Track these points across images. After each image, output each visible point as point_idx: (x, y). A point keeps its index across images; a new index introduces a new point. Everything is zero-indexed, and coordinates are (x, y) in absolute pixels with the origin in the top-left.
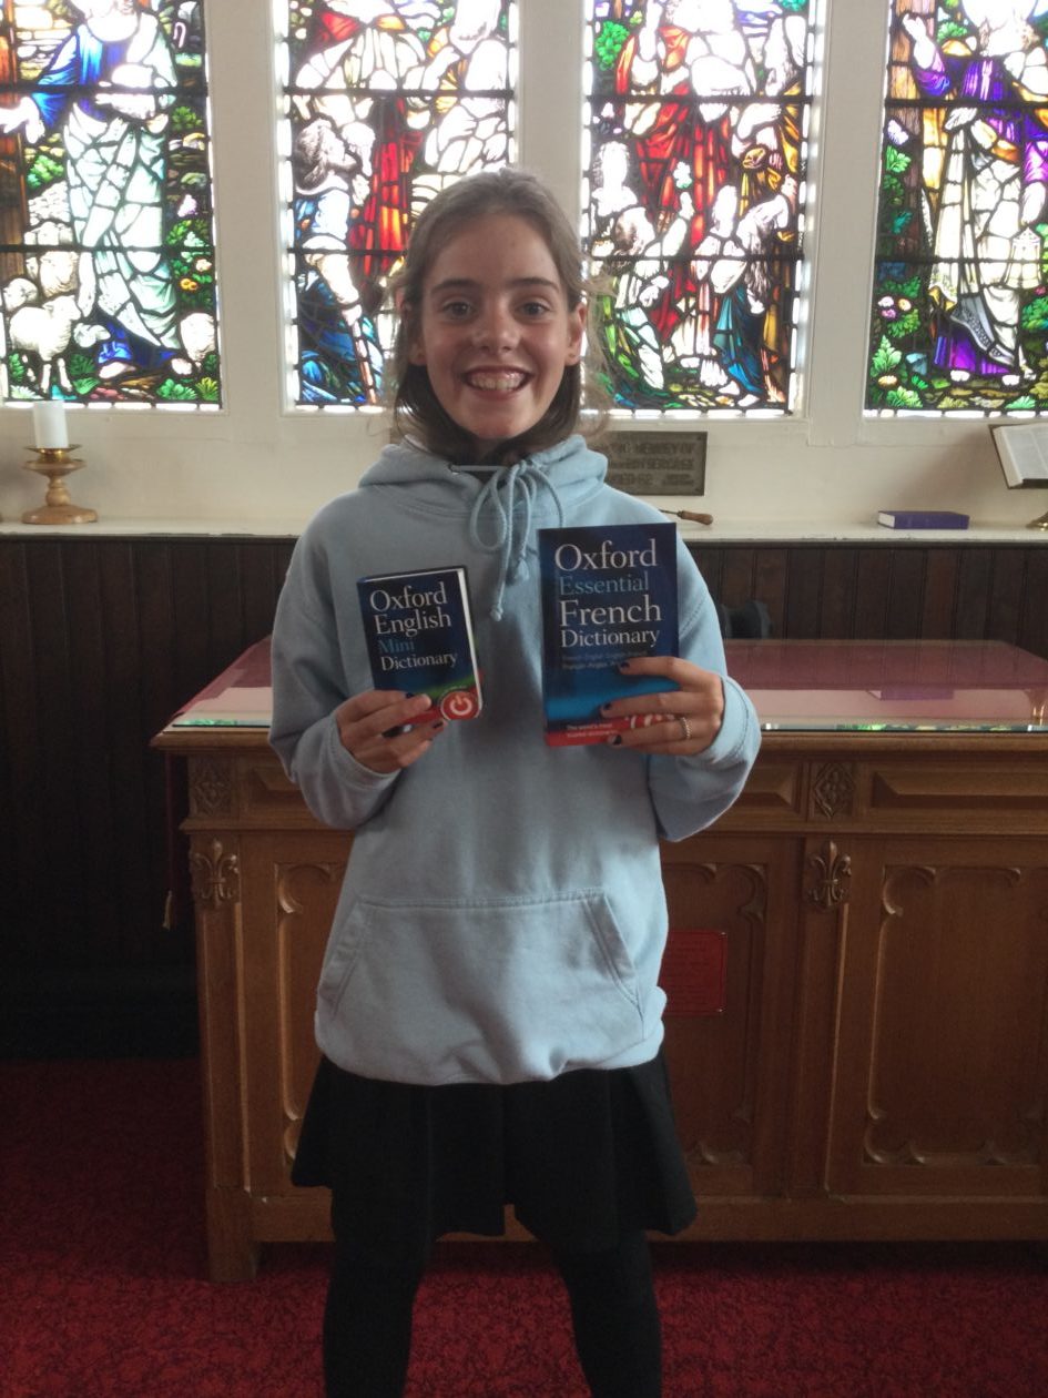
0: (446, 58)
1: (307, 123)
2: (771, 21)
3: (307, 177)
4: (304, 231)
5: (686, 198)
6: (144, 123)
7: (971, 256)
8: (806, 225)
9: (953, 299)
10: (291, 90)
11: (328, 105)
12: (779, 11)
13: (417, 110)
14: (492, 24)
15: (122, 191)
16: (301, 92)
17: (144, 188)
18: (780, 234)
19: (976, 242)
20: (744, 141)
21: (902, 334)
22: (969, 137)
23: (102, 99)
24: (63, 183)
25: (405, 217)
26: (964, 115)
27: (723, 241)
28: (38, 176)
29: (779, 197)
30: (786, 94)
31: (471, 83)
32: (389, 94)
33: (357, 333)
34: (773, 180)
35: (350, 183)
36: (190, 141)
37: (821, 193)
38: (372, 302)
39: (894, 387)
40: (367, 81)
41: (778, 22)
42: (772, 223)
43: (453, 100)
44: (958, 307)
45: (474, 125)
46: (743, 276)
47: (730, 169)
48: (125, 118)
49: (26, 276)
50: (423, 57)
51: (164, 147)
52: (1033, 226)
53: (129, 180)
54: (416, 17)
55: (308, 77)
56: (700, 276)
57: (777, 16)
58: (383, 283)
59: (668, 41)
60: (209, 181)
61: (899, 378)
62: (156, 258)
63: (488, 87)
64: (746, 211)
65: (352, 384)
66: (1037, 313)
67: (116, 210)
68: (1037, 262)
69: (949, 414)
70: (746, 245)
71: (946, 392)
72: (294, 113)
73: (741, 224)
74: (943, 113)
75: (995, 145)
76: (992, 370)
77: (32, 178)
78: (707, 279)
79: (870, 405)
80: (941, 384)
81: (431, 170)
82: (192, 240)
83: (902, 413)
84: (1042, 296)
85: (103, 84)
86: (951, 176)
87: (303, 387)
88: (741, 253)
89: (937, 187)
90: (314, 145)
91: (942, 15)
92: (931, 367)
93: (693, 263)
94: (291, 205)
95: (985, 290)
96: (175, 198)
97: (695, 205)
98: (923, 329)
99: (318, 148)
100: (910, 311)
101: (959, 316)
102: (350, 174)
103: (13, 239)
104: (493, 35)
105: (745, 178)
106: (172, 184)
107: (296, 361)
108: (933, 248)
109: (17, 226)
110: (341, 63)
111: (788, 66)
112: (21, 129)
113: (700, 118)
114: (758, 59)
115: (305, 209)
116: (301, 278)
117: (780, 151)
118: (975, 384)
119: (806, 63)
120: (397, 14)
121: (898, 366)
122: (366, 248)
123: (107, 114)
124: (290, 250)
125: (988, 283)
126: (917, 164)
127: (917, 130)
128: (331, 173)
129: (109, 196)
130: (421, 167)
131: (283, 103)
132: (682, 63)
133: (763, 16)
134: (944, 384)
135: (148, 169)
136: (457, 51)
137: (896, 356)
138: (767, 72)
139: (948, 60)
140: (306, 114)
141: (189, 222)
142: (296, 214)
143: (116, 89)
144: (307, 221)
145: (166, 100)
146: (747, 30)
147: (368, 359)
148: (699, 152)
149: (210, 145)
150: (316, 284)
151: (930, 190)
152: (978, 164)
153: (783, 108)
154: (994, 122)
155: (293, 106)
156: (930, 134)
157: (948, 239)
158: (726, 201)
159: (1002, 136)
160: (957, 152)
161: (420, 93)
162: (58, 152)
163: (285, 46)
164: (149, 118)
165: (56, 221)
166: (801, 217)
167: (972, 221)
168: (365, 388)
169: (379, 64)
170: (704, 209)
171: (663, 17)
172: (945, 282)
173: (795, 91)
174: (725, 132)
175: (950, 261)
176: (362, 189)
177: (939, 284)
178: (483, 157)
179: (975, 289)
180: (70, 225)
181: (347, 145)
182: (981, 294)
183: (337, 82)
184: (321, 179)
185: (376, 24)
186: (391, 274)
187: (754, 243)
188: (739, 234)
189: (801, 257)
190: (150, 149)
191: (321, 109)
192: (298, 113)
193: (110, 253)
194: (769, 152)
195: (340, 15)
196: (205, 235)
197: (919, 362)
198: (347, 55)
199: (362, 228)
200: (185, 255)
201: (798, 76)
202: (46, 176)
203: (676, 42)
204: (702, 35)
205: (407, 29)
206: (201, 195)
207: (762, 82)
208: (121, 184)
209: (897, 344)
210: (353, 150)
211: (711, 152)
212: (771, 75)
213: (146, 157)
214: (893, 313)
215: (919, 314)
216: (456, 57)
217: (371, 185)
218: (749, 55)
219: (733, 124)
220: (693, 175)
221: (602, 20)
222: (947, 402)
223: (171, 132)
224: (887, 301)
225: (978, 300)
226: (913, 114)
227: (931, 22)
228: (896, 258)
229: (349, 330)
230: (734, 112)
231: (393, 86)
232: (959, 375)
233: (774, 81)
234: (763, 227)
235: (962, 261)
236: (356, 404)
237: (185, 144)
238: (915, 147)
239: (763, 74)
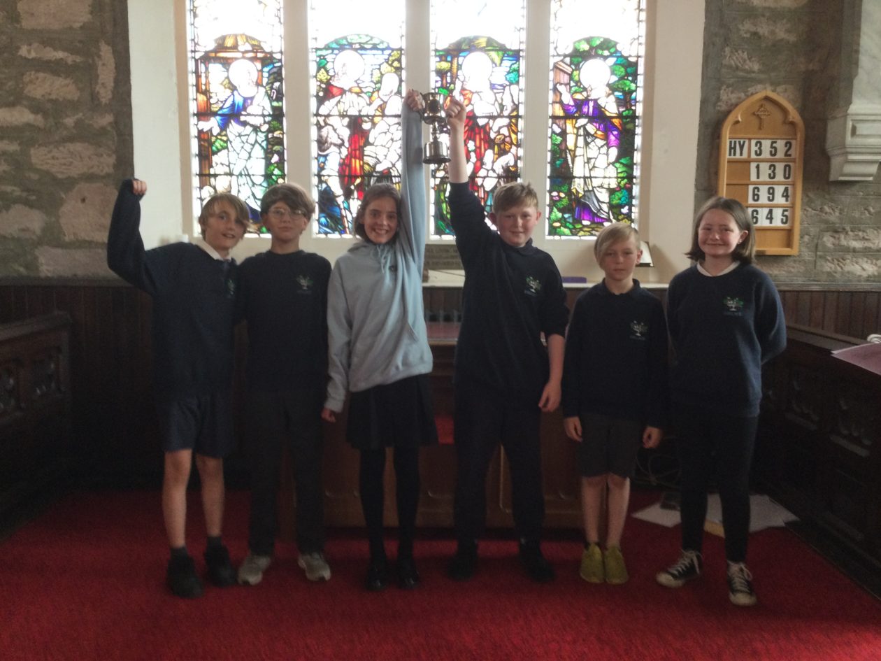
0: (377, 103)
1: (323, 127)
2: (504, 87)
3: (323, 148)
4: (321, 168)
5: (473, 155)
6: (259, 128)
7: (589, 176)
8: (520, 164)
9: (581, 193)
10: (317, 115)
11: (331, 121)
12: (508, 84)
13: (366, 122)
14: (395, 90)
15: (250, 153)
16: (321, 116)
17: (259, 153)
18: (511, 168)
19: (590, 170)
20: (495, 133)
21: (562, 206)
22: (585, 129)
23: (242, 118)
24: (226, 150)
25: (361, 162)
26: (582, 121)
27: (488, 171)
28: (217, 148)
29: (509, 154)
30: (512, 115)
31: (387, 112)
32: (355, 116)
33: (342, 207)
34: (507, 147)
35: (339, 149)
36: (277, 134)
37: (525, 152)
38: (348, 194)
39: (559, 227)
40: (347, 111)
41: (507, 88)
42: (507, 164)
43: (380, 118)
44: (584, 195)
45: (388, 127)
46: (496, 185)
47: (490, 143)
48: (252, 125)
49: (210, 185)
50: (368, 103)
51: (267, 137)
52: (613, 164)
53: (252, 149)
54: (366, 87)
55: (323, 111)
56: (479, 184)
57: (507, 85)
58: (352, 187)
59: (464, 95)
60: (284, 148)
61: (561, 224)
62: (263, 178)
63: (394, 114)
64: (497, 159)
65: (340, 227)
66: (617, 197)
67: (247, 160)
68: (615, 178)
69: (583, 238)
70: (497, 172)
71: (581, 229)
72: (318, 124)
73: (495, 164)
74: (574, 121)
75: (596, 133)
76: (600, 220)
77: (214, 148)
78: (482, 185)
79: (550, 234)
80: (579, 226)
81: (372, 144)
82: (277, 172)
83: (563, 238)
84: (618, 191)
85: (243, 113)
86: (578, 145)
87: (320, 228)
88: (496, 176)
89: (573, 149)
90: (325, 136)
91: (572, 84)
92: (574, 219)
93: (476, 179)
94: (316, 158)
95: (595, 189)
96: (270, 156)
97: (476, 157)
98: (570, 204)
99: (327, 136)
100: (564, 198)
101: (584, 199)
102: (340, 146)
103: (205, 170)
104: (395, 94)
105: (496, 147)
106: (269, 151)
107: (317, 218)
108: (572, 173)
109: (207, 166)
110: (337, 105)
111: (512, 104)
112: (211, 130)
113: (477, 124)
114: (500, 101)
115: (322, 159)
116: (320, 186)
117: (510, 136)
118: (593, 226)
119: (519, 103)
120: (358, 87)
121: (561, 219)
122: (346, 174)
123: (245, 124)
124: (315, 175)
125: (596, 186)
126: (565, 140)
127: (564, 127)
128: (332, 146)
129: (245, 155)
130: (367, 143)
131: (314, 120)
132: (470, 103)
133: (501, 85)
134: (580, 226)
135: (260, 145)
136: (382, 100)
137: (560, 215)
138: (503, 106)
139: (575, 100)
140: (322, 124)
141: (276, 165)
142: (318, 161)
143: (249, 115)
144: (322, 164)
145: (268, 119)
146: (495, 91)
147: (346, 217)
148: (478, 136)
149: (285, 135)
150: (325, 189)
151: (570, 150)
152: (589, 140)
153: (510, 120)
154: (595, 124)
155: (318, 121)
156: (569, 128)
157: (579, 169)
158: (489, 155)
159: (598, 129)
160: (580, 136)
161: (367, 116)
162: (225, 138)
163: (315, 99)
164: (261, 125)
165: (222, 164)
166: (519, 161)
167: (588, 162)
168: (345, 228)
169: (351, 105)
170: (480, 158)
171: (462, 87)
172: (578, 186)
173: (515, 113)
174: (488, 130)
175: (580, 178)
176: (345, 152)
177: (576, 187)
178: (392, 139)
179: (591, 188)
180: (229, 166)
181: (338, 135)
182: (593, 191)
183: (335, 112)
184: (328, 148)
185: (350, 90)
186: (355, 184)
187: (500, 171)
188: (494, 168)
189: (519, 176)
190: (261, 137)
191: (329, 122)
192: (320, 124)
193: (243, 176)
194: (505, 137)
195: (336, 87)
196: (282, 169)
197: (569, 217)
198: (339, 102)
199: (344, 167)
200: (274, 177)
201: (516, 108)
202: (220, 147)
203: (467, 96)
204: (477, 92)
205: (362, 92)
206: (281, 154)
207: (502, 110)
208: (249, 150)
209: (560, 210)
210: (341, 137)
211: (482, 137)
212: (505, 108)
213: (260, 141)
214: (557, 198)
215: (568, 199)
216: (382, 102)
217: (348, 151)
218: (496, 100)
219: (491, 126)
220: (475, 145)
221: (438, 88)
222: (581, 233)
223: (269, 131)
224: (555, 194)
225: (592, 193)
226: (562, 122)
227: (568, 86)
228: (558, 177)
229: (339, 206)
230: (491, 122)
231: (357, 114)
232: (586, 223)
233: (506, 110)
234: (504, 166)
235: (585, 178)
236: (341, 234)
237: (275, 135)
238: (563, 134)
239: (502, 107)
